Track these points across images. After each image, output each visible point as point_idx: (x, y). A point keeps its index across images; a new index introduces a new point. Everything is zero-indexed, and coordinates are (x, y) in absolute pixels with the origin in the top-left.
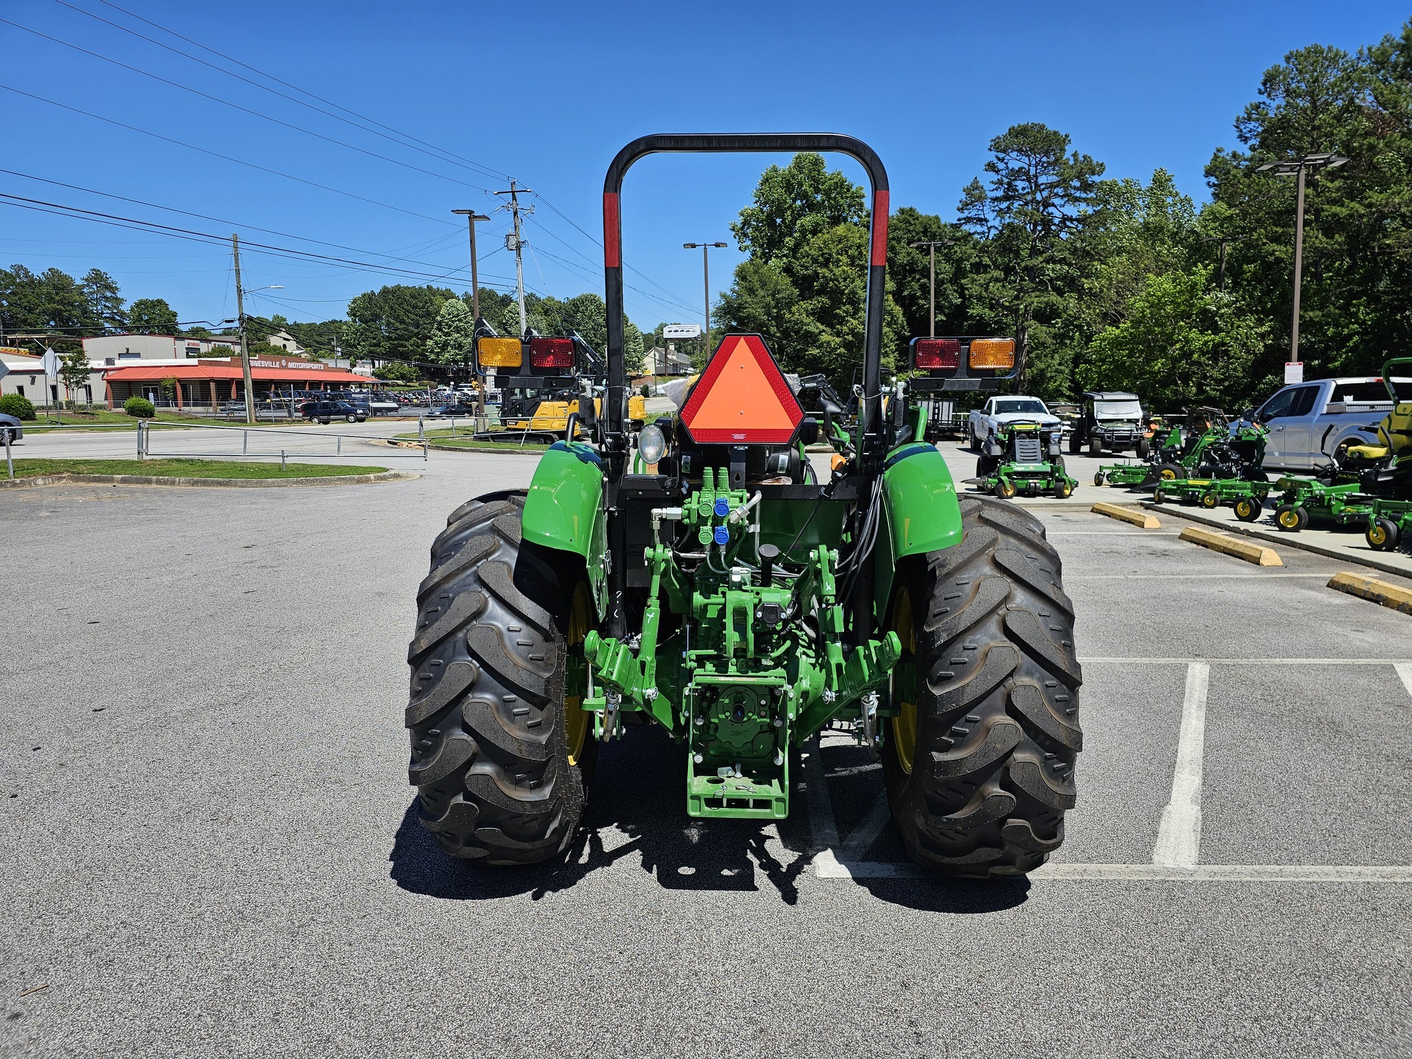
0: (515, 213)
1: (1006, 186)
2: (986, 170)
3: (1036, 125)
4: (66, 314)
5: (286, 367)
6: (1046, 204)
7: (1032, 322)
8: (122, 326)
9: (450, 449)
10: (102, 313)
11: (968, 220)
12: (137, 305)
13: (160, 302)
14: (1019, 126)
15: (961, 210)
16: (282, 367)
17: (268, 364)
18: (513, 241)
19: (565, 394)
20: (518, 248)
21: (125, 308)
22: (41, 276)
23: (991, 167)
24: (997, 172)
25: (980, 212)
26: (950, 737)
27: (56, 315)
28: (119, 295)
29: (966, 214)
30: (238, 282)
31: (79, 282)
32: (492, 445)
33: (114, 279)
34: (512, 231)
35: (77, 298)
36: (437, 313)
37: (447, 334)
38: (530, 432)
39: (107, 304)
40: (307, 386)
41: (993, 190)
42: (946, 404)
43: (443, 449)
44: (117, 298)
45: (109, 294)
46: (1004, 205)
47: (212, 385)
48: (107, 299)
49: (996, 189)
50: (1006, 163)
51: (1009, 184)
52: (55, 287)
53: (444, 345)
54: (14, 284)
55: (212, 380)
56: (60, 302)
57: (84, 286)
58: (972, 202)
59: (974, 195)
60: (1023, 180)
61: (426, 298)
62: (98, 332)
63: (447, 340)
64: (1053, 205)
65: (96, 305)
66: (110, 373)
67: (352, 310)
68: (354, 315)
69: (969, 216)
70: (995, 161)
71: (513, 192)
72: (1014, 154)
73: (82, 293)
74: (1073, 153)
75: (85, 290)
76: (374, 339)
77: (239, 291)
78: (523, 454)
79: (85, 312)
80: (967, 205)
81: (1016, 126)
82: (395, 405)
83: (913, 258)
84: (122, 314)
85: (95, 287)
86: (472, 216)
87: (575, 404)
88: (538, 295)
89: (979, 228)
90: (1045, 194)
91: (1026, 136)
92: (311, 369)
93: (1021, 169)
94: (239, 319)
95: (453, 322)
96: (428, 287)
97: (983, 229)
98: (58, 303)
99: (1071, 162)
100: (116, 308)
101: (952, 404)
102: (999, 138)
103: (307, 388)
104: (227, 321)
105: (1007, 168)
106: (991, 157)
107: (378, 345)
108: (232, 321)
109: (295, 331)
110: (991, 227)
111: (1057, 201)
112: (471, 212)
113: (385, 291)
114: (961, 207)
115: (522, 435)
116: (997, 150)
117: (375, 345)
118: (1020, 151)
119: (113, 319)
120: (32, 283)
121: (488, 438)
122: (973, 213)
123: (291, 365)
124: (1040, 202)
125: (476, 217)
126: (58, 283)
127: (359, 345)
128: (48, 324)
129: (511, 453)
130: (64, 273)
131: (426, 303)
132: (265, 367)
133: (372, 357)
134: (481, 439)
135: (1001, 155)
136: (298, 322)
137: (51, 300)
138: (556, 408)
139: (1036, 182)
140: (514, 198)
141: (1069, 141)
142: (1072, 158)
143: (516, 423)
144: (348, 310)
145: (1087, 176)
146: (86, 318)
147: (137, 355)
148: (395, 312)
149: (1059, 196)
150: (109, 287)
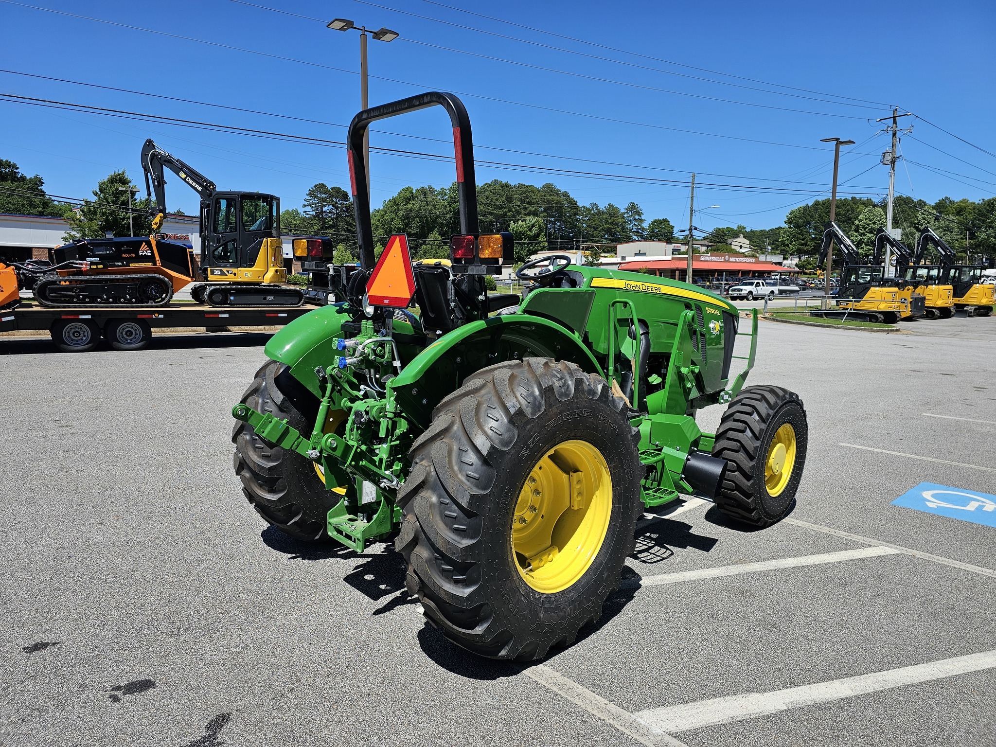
0: (894, 134)
4: (613, 230)
5: (728, 261)
8: (642, 236)
9: (782, 321)
10: (632, 229)
12: (653, 223)
13: (665, 220)
16: (725, 261)
17: (717, 259)
18: (889, 157)
19: (900, 281)
20: (893, 162)
21: (646, 225)
22: (604, 209)
27: (609, 231)
28: (643, 217)
30: (692, 205)
31: (622, 211)
32: (825, 321)
33: (641, 208)
34: (889, 149)
35: (620, 220)
36: (856, 218)
37: (861, 235)
38: (853, 311)
39: (636, 223)
40: (740, 274)
43: (778, 321)
44: (641, 220)
45: (637, 217)
47: (677, 273)
48: (636, 220)
52: (610, 214)
53: (858, 243)
54: (590, 214)
55: (677, 269)
56: (611, 224)
57: (625, 213)
61: (849, 207)
62: (628, 240)
63: (861, 239)
65: (630, 224)
66: (622, 265)
67: (789, 219)
68: (790, 223)
71: (894, 118)
73: (623, 217)
75: (625, 216)
76: (803, 240)
77: (692, 211)
78: (838, 328)
79: (623, 229)
82: (797, 288)
84: (643, 229)
85: (630, 213)
86: (839, 142)
87: (908, 290)
88: (952, 199)
92: (745, 262)
94: (689, 230)
95: (868, 225)
96: (852, 198)
98: (610, 224)
100: (640, 225)
103: (740, 275)
104: (681, 231)
107: (806, 244)
108: (684, 231)
109: (750, 236)
112: (837, 139)
113: (817, 203)
115: (845, 313)
117: (802, 245)
119: (638, 232)
120: (600, 213)
121: (821, 314)
123: (732, 259)
125: (842, 143)
126: (612, 211)
127: (791, 244)
128: (604, 236)
129: (828, 327)
130: (616, 206)
131: (848, 211)
132: (714, 261)
133: (799, 252)
134: (817, 315)
136: (754, 229)
137: (607, 222)
138: (884, 293)
140: (895, 122)
143: (847, 304)
144: (786, 219)
146: (624, 232)
147: (644, 254)
148: (822, 218)
150: (639, 214)
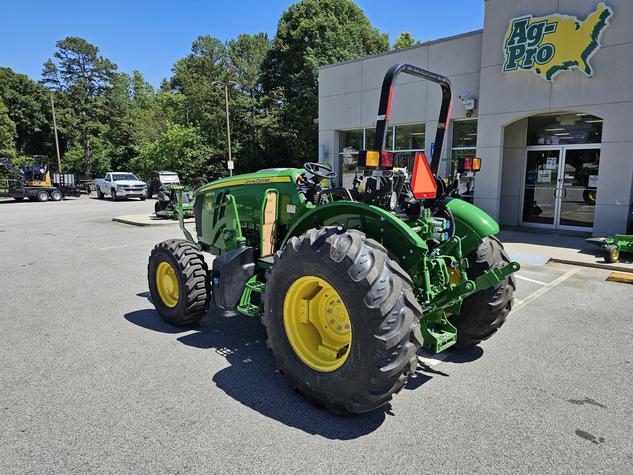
1: (67, 67)
2: (55, 56)
3: (81, 39)
6: (90, 80)
7: (91, 136)
11: (48, 80)
14: (72, 38)
15: (44, 75)
23: (58, 55)
24: (62, 58)
25: (55, 77)
26: (496, 296)
29: (47, 77)
41: (61, 67)
42: (70, 176)
46: (68, 76)
49: (63, 67)
50: (66, 55)
51: (69, 66)
58: (50, 72)
59: (50, 68)
60: (77, 65)
64: (93, 80)
69: (49, 78)
70: (60, 52)
72: (70, 51)
74: (100, 56)
80: (47, 73)
81: (70, 37)
83: (15, 96)
89: (55, 85)
90: (89, 74)
91: (75, 43)
93: (75, 59)
97: (58, 86)
99: (100, 61)
101: (73, 175)
102: (61, 41)
105: (67, 57)
106: (58, 50)
110: (62, 86)
111: (95, 78)
114: (43, 73)
116: (61, 47)
118: (73, 50)
122: (51, 77)
124: (87, 77)
135: (63, 51)
139: (84, 67)
141: (99, 50)
142: (100, 59)
145: (109, 69)
149: (96, 76)
